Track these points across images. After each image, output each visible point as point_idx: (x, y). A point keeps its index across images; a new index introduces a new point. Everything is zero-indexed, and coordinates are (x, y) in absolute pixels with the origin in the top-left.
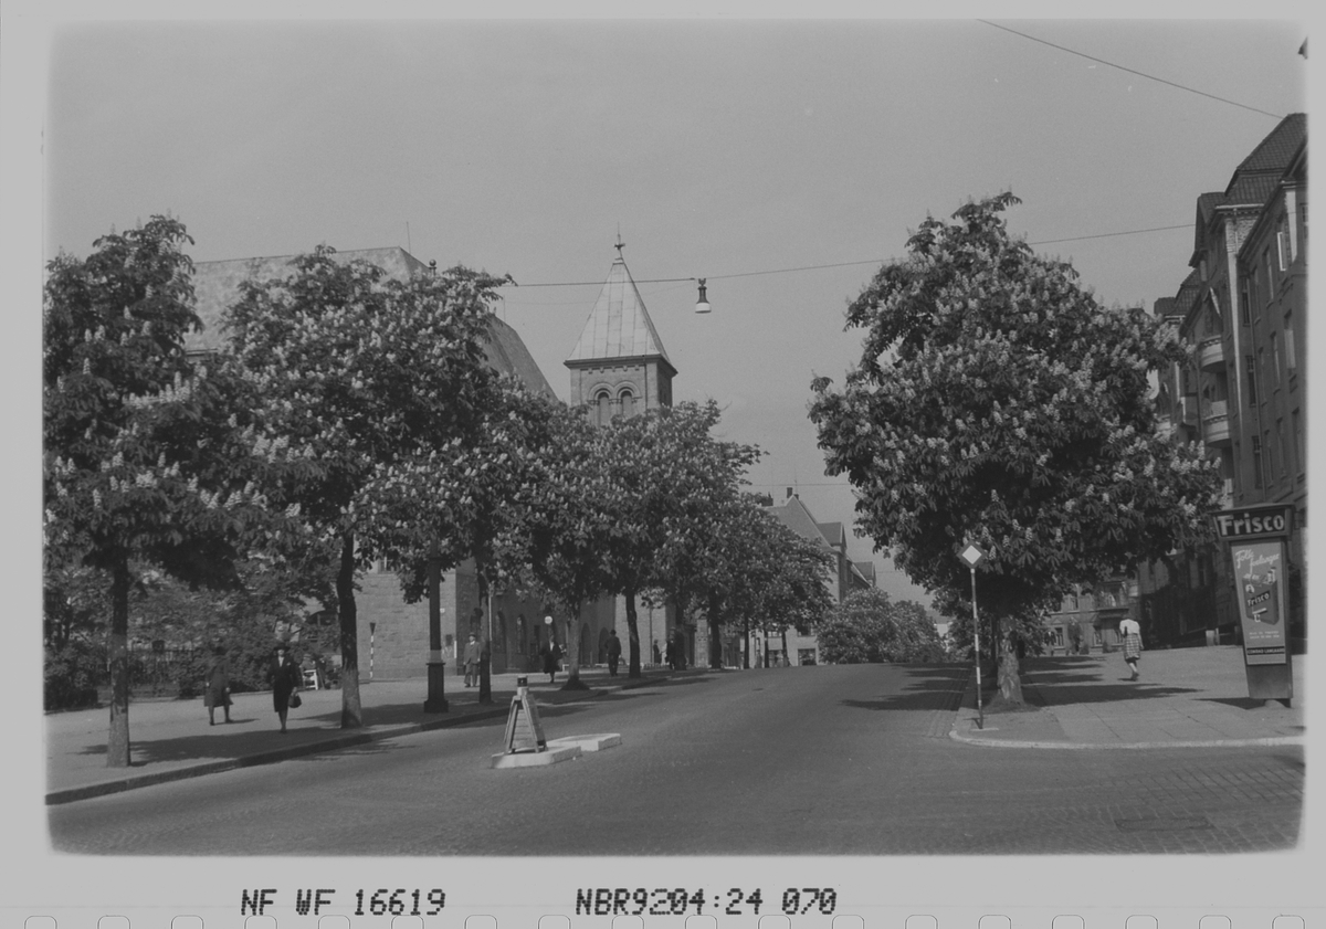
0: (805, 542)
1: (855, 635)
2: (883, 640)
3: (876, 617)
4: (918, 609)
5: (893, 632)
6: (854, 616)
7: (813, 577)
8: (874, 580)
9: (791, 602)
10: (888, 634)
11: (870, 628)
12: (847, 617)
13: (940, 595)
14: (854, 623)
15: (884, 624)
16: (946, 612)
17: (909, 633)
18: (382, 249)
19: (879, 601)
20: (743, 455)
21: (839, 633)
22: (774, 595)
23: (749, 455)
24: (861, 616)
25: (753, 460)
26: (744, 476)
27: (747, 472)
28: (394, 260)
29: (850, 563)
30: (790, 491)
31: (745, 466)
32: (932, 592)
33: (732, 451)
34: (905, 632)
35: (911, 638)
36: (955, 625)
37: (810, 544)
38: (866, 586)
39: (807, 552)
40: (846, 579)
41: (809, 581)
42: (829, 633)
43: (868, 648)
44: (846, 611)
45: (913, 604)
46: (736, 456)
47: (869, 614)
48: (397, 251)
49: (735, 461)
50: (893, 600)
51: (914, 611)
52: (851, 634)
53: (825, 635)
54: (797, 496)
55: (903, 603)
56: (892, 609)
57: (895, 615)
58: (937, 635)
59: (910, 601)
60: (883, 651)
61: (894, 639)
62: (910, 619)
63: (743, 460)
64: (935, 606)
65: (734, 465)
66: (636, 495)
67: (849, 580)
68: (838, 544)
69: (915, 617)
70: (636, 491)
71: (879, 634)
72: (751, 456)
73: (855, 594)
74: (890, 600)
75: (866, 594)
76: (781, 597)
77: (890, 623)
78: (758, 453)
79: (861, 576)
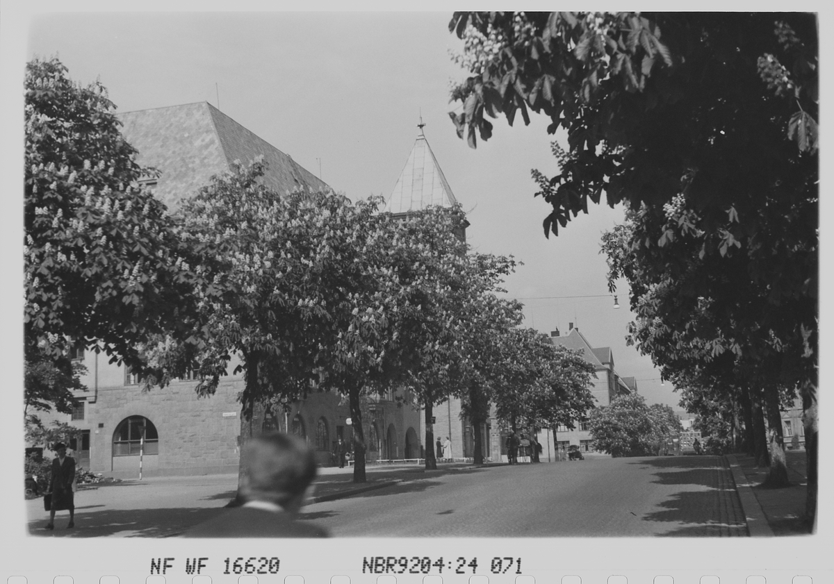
0: (570, 353)
1: (619, 430)
2: (642, 433)
3: (635, 415)
4: (668, 410)
5: (649, 427)
6: (619, 415)
7: (571, 380)
8: (636, 389)
9: (553, 402)
10: (645, 428)
11: (631, 424)
12: (613, 416)
13: (687, 394)
14: (619, 420)
15: (641, 420)
16: (692, 409)
17: (662, 428)
18: (192, 104)
19: (637, 404)
20: (499, 265)
21: (607, 428)
22: (536, 396)
23: (505, 266)
24: (624, 415)
25: (509, 270)
26: (501, 285)
27: (503, 281)
28: (201, 112)
29: (617, 377)
30: (571, 325)
31: (501, 276)
32: (681, 391)
33: (489, 261)
34: (659, 427)
35: (663, 431)
36: (697, 420)
37: (575, 354)
38: (628, 392)
39: (572, 361)
40: (614, 389)
41: (568, 384)
42: (600, 428)
43: (629, 439)
44: (612, 412)
45: (664, 406)
46: (493, 266)
47: (631, 414)
48: (204, 105)
49: (493, 271)
50: (649, 403)
51: (665, 411)
52: (616, 429)
53: (596, 430)
54: (577, 329)
55: (657, 405)
56: (649, 410)
57: (651, 414)
58: (682, 429)
59: (662, 404)
60: (642, 442)
61: (650, 432)
62: (662, 417)
63: (500, 270)
64: (682, 404)
65: (492, 275)
66: (306, 262)
67: (617, 389)
68: (608, 363)
69: (666, 416)
70: (307, 257)
71: (638, 428)
72: (507, 266)
73: (619, 399)
74: (646, 402)
75: (627, 398)
76: (543, 397)
77: (646, 420)
78: (513, 263)
79: (626, 387)
